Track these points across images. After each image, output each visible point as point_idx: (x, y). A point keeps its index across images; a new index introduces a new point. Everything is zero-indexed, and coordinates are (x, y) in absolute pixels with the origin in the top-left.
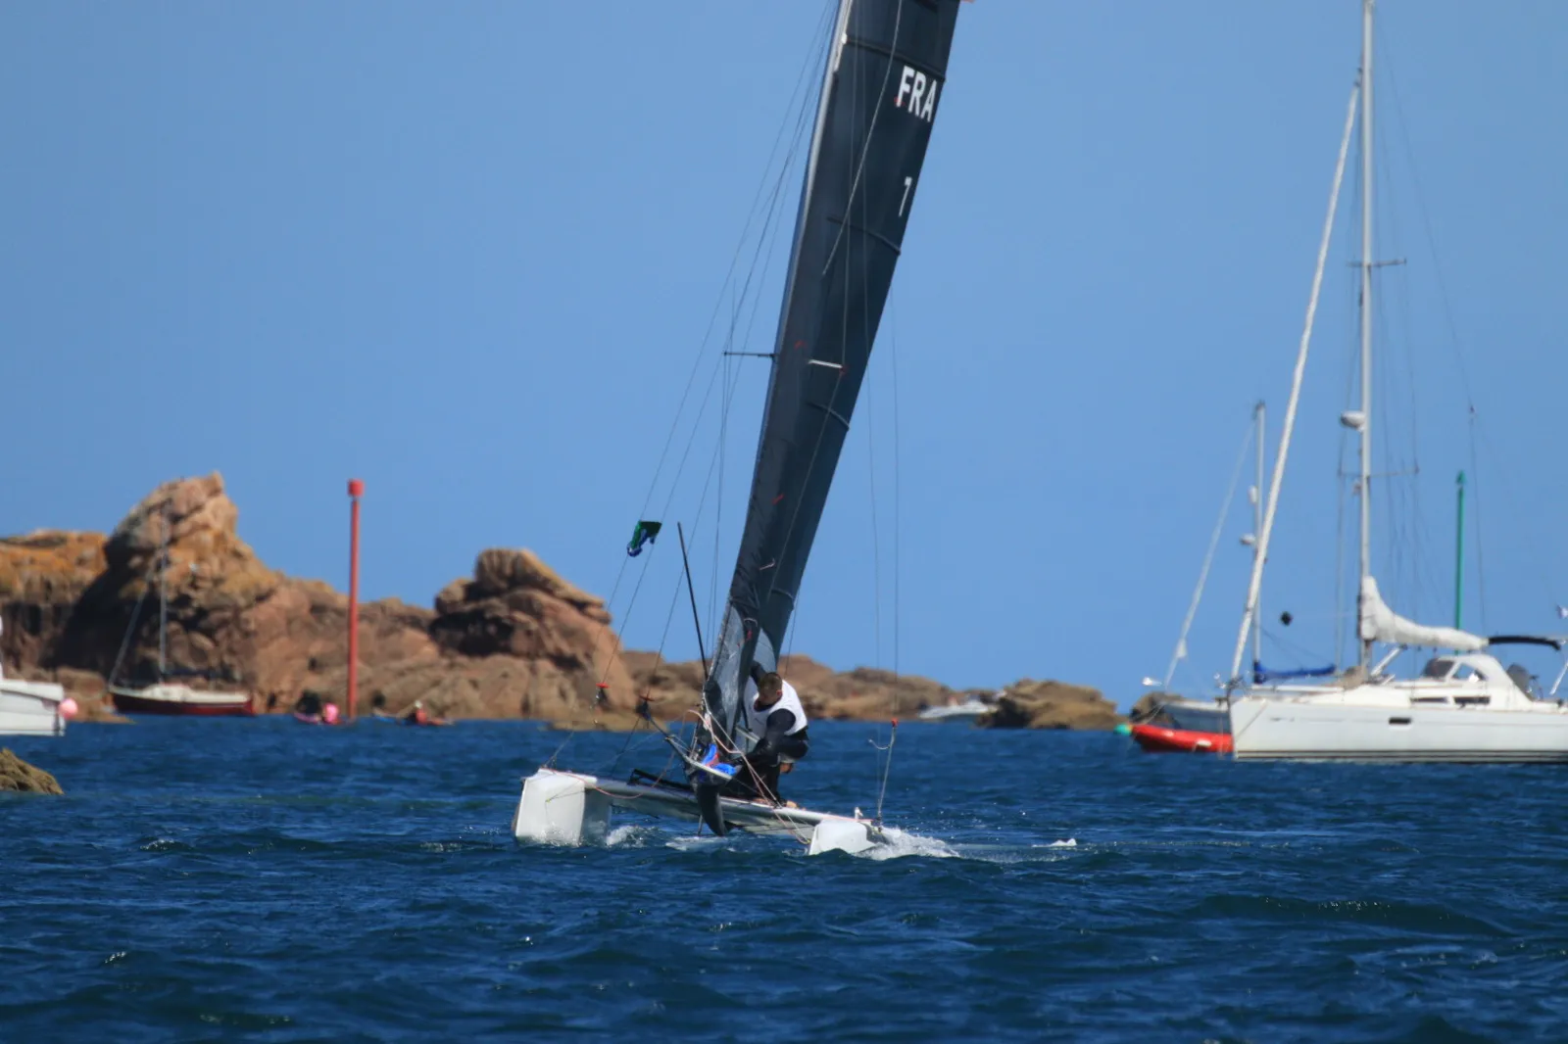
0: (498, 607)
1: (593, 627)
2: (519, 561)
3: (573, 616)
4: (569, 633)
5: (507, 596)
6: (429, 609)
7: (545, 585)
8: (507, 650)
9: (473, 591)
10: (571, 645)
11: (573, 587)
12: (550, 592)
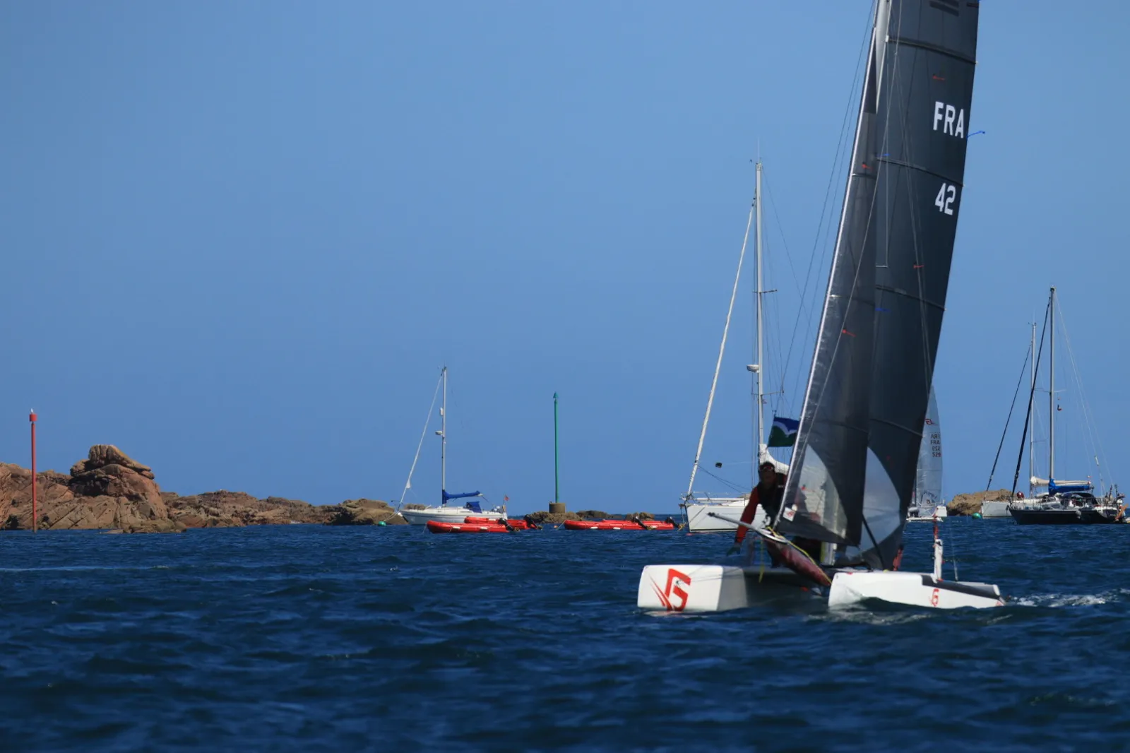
0: (101, 473)
1: (146, 481)
2: (109, 450)
3: (136, 476)
4: (134, 484)
5: (104, 467)
6: (68, 474)
7: (122, 462)
8: (106, 493)
9: (88, 465)
10: (135, 490)
11: (135, 463)
12: (124, 465)
